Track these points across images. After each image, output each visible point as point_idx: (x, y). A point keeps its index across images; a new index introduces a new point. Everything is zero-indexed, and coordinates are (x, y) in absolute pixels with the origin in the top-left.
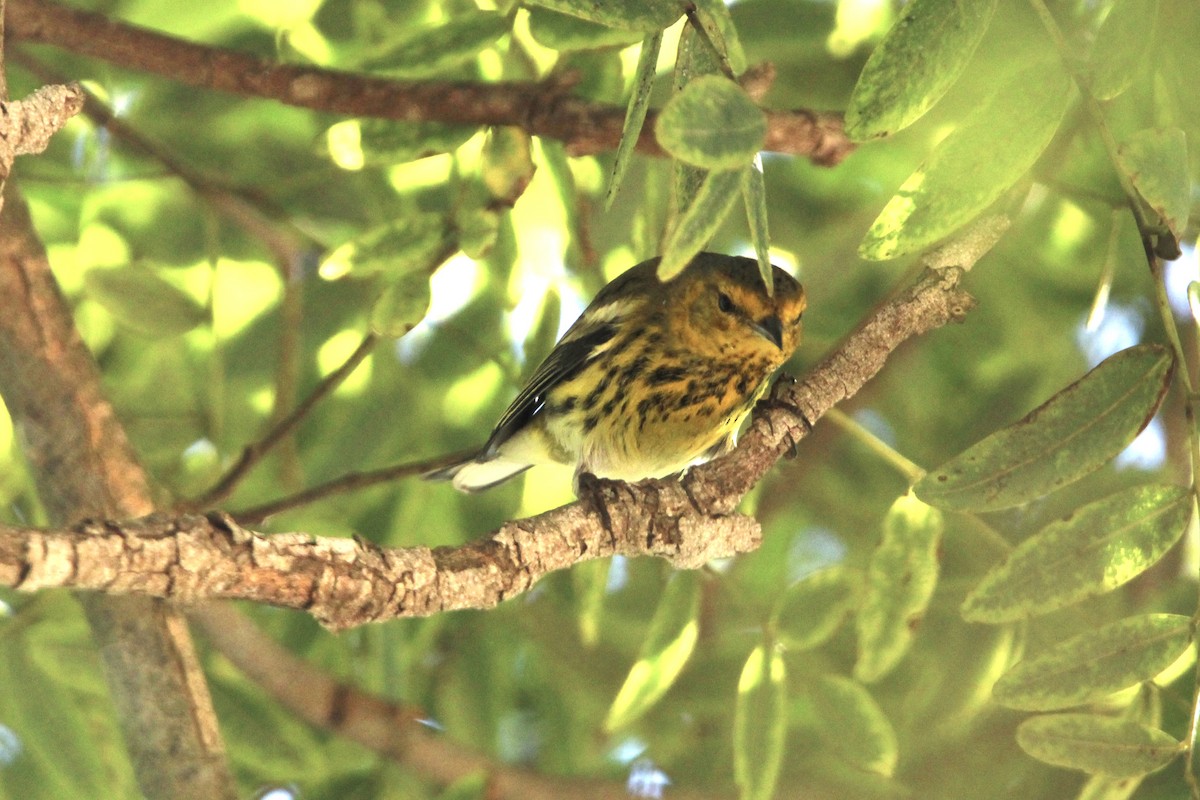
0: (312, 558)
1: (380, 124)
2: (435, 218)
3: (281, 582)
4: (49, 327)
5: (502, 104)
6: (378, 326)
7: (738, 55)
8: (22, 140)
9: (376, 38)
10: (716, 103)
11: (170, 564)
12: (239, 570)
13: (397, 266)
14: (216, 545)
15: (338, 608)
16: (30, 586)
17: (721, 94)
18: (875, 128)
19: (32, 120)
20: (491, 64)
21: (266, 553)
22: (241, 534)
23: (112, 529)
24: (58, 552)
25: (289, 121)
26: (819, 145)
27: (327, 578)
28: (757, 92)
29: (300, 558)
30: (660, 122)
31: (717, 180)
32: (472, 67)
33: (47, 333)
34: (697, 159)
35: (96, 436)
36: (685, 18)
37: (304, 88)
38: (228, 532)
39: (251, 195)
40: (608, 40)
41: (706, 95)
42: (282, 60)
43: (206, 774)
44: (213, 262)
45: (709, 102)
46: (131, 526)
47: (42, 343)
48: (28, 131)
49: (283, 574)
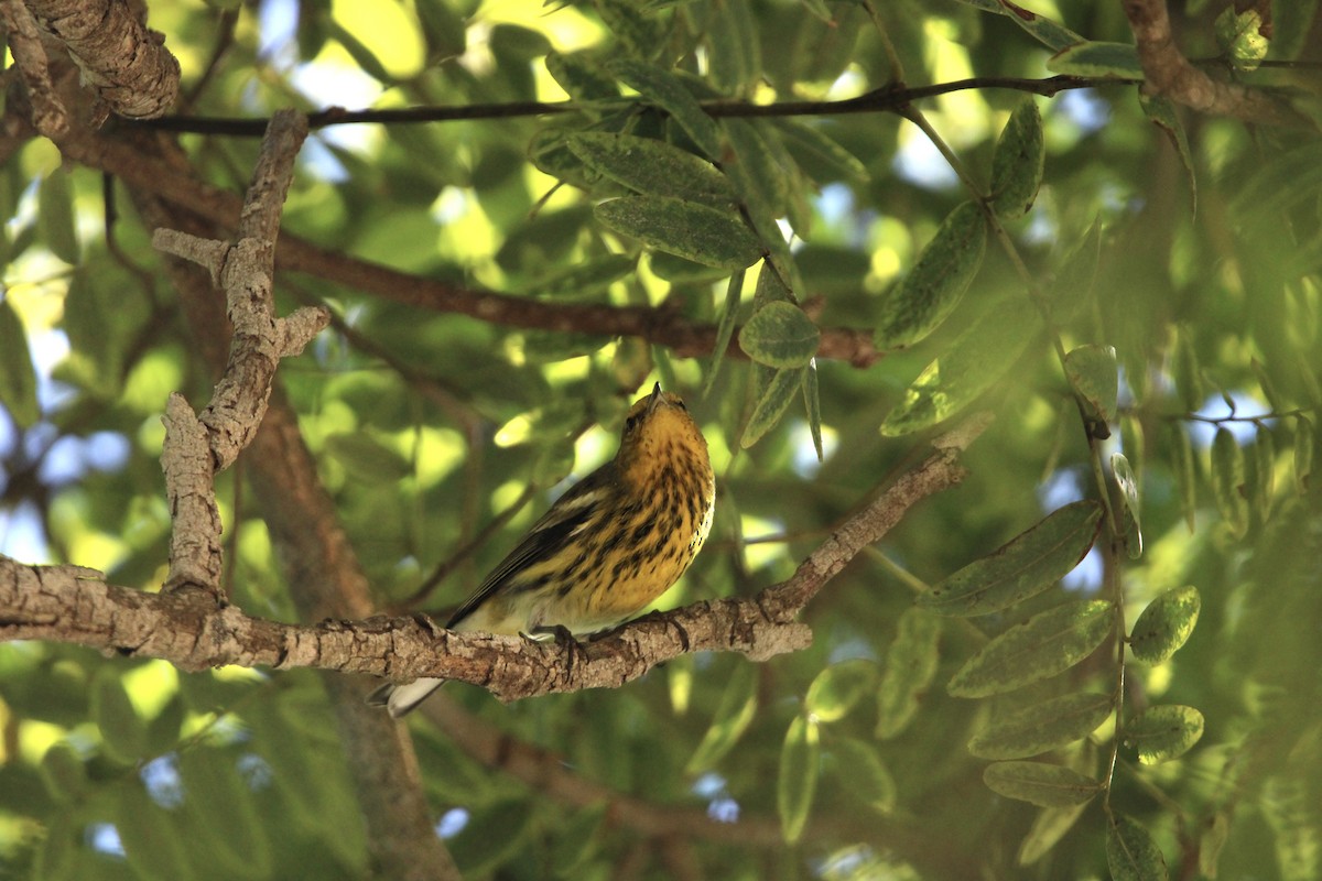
0: (489, 648)
1: (541, 334)
2: (579, 402)
3: (467, 666)
4: (300, 475)
5: (629, 321)
6: (538, 480)
7: (799, 288)
8: (285, 346)
9: (537, 272)
10: (783, 321)
11: (387, 652)
12: (437, 657)
13: (553, 436)
14: (421, 639)
15: (507, 686)
16: (286, 665)
17: (788, 315)
18: (895, 342)
19: (292, 332)
20: (619, 292)
21: (456, 645)
22: (438, 631)
23: (346, 626)
24: (306, 642)
25: (475, 330)
26: (856, 353)
27: (500, 663)
28: (813, 315)
29: (481, 648)
30: (742, 333)
31: (783, 376)
32: (606, 295)
33: (299, 479)
34: (768, 360)
35: (333, 555)
36: (762, 261)
37: (487, 307)
38: (430, 630)
39: (445, 383)
40: (706, 276)
41: (776, 315)
42: (468, 289)
43: (408, 799)
44: (418, 432)
45: (779, 320)
46: (360, 624)
47: (293, 487)
48: (290, 340)
49: (468, 660)
